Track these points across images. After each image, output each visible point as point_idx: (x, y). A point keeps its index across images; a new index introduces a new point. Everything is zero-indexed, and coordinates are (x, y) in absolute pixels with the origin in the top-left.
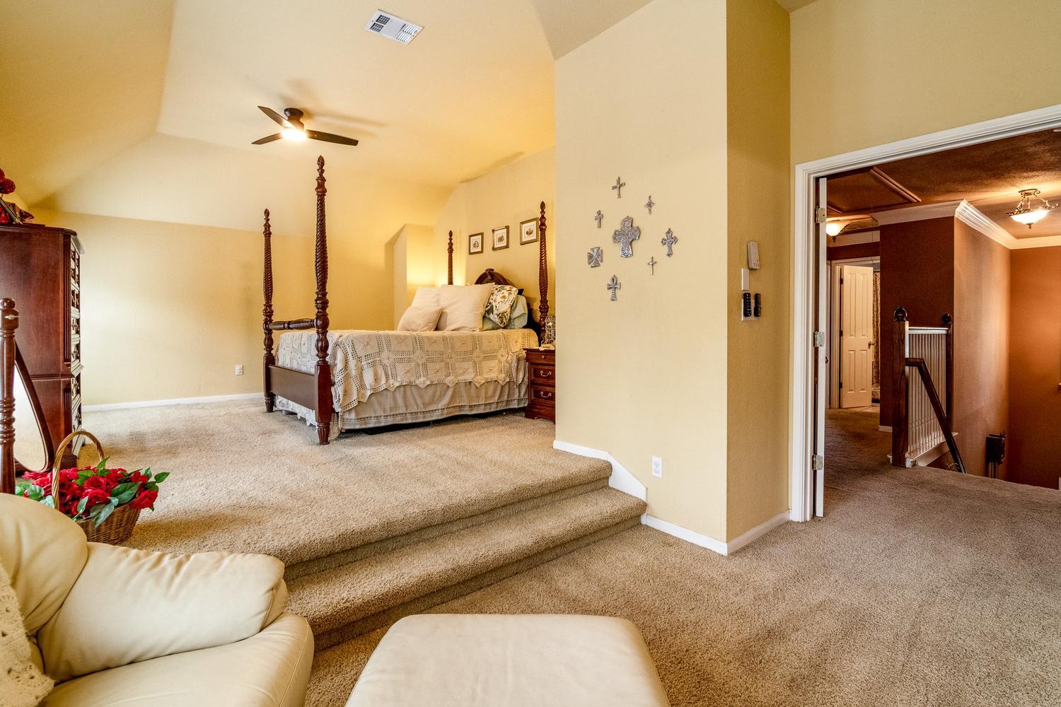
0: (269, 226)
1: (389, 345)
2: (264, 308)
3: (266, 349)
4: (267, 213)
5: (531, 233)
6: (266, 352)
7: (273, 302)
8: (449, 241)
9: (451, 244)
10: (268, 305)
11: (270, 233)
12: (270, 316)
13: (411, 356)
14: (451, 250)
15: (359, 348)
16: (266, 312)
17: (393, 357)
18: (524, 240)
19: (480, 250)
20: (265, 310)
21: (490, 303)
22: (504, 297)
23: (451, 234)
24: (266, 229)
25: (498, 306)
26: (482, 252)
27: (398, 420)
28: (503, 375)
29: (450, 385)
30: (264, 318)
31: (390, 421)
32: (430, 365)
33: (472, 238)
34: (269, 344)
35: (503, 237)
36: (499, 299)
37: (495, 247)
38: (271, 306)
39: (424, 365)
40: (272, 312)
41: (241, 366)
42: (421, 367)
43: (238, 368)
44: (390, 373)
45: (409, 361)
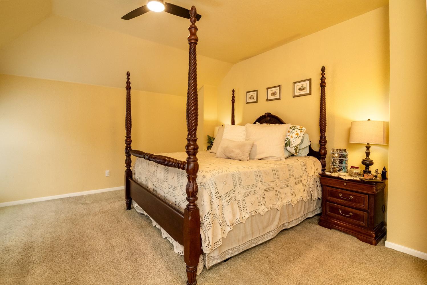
0: (130, 83)
1: (240, 181)
2: (125, 138)
3: (126, 167)
4: (128, 74)
5: (303, 89)
6: (126, 168)
7: (132, 135)
8: (232, 95)
9: (233, 97)
10: (128, 136)
11: (130, 88)
12: (130, 144)
13: (255, 189)
14: (233, 101)
15: (220, 187)
16: (127, 142)
17: (243, 191)
18: (296, 94)
19: (255, 100)
20: (126, 140)
21: (287, 138)
22: (297, 134)
23: (233, 91)
24: (127, 85)
25: (294, 141)
26: (256, 102)
27: (247, 247)
28: (306, 194)
29: (278, 209)
30: (125, 145)
31: (242, 249)
32: (266, 194)
33: (248, 94)
34: (128, 163)
35: (275, 92)
36: (294, 136)
37: (269, 99)
38: (130, 137)
39: (263, 195)
40: (131, 141)
41: (109, 171)
42: (261, 197)
43: (107, 172)
44: (242, 206)
45: (254, 193)
